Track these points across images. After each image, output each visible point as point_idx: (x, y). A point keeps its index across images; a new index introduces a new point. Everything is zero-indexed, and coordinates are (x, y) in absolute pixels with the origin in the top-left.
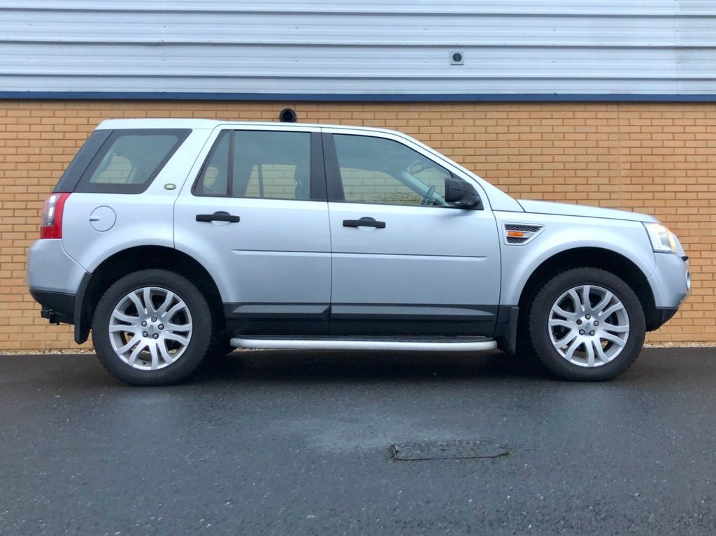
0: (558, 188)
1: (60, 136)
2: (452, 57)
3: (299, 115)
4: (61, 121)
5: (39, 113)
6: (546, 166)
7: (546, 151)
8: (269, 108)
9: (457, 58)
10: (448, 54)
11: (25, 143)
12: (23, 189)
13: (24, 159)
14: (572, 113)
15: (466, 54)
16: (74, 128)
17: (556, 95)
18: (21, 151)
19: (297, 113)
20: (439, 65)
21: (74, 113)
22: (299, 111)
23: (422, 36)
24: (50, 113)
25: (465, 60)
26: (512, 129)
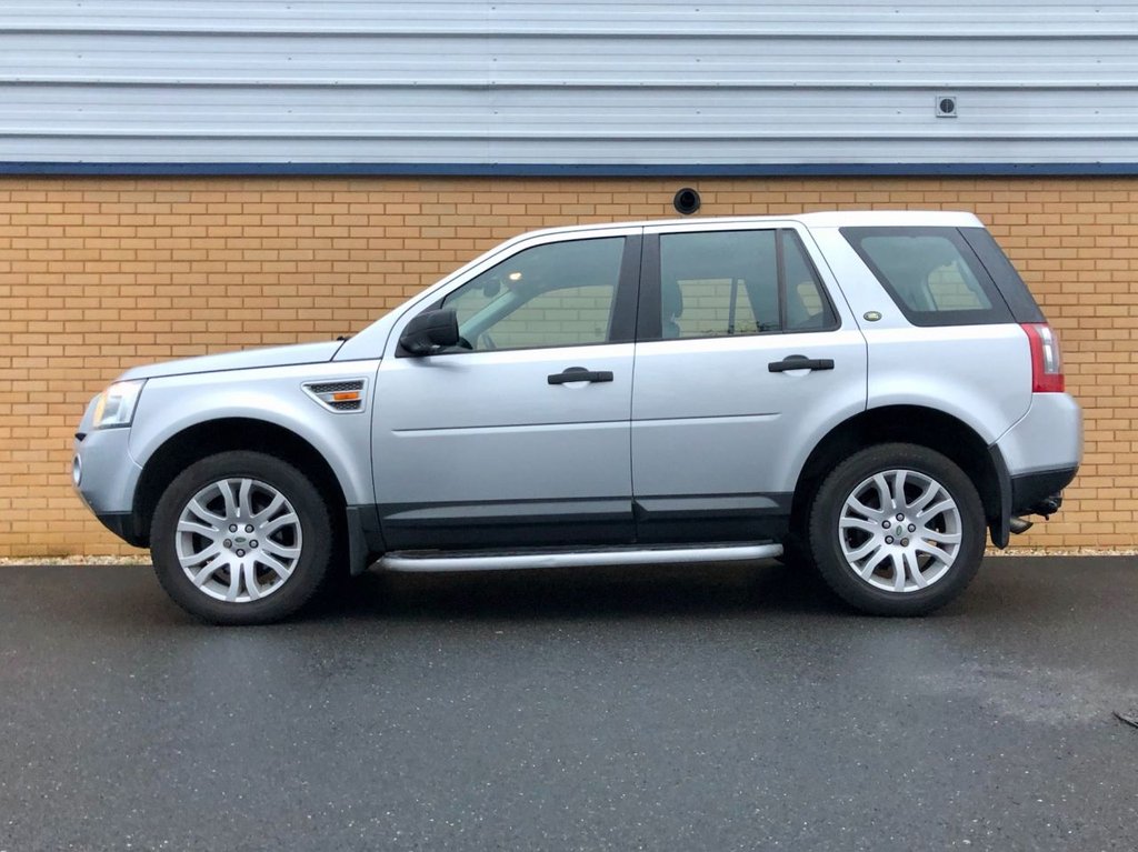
0: (1102, 311)
1: (343, 232)
2: (938, 106)
3: (704, 198)
4: (344, 209)
5: (310, 197)
6: (1084, 276)
7: (1084, 253)
8: (657, 187)
9: (947, 106)
10: (932, 100)
11: (290, 243)
12: (291, 314)
13: (290, 267)
14: (1125, 194)
15: (961, 100)
16: (364, 221)
17: (1098, 164)
18: (284, 255)
19: (700, 195)
20: (919, 118)
21: (363, 197)
22: (705, 192)
23: (893, 72)
24: (327, 197)
25: (959, 110)
26: (1032, 219)
